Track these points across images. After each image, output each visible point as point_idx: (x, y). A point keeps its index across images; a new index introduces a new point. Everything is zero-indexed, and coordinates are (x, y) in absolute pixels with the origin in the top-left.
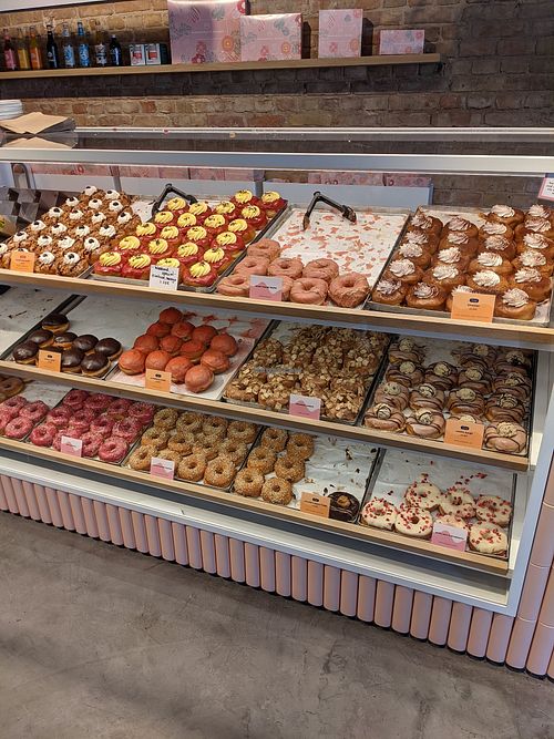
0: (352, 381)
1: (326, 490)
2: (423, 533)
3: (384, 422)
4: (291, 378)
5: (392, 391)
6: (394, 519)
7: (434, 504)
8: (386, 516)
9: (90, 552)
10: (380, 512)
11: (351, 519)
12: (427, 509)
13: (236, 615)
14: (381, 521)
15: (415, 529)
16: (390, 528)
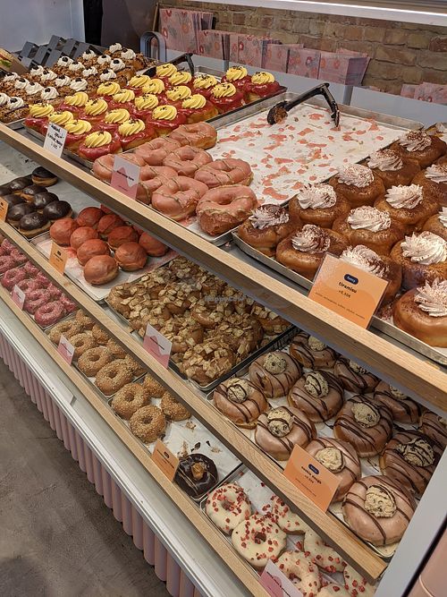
0: (239, 333)
1: (198, 445)
2: (256, 562)
3: (229, 405)
4: (180, 304)
5: (269, 366)
6: (237, 522)
7: (298, 528)
8: (230, 515)
9: (11, 398)
10: (228, 506)
11: (195, 496)
12: (285, 531)
13: (72, 529)
14: (221, 517)
15: (251, 551)
16: (225, 530)
